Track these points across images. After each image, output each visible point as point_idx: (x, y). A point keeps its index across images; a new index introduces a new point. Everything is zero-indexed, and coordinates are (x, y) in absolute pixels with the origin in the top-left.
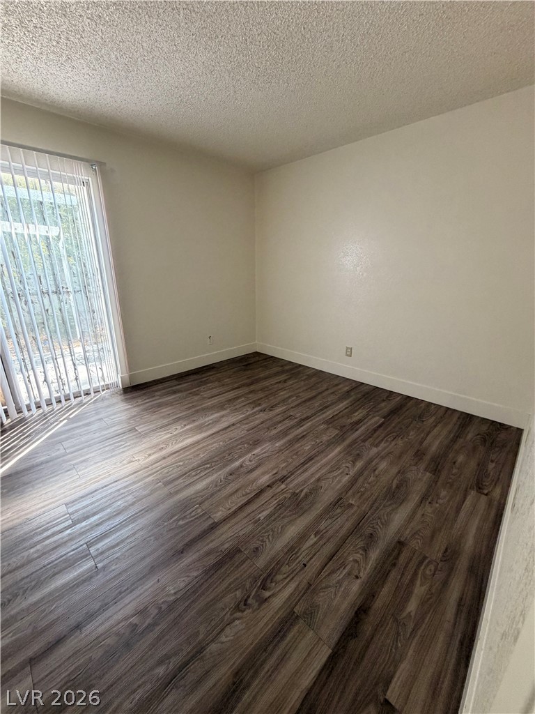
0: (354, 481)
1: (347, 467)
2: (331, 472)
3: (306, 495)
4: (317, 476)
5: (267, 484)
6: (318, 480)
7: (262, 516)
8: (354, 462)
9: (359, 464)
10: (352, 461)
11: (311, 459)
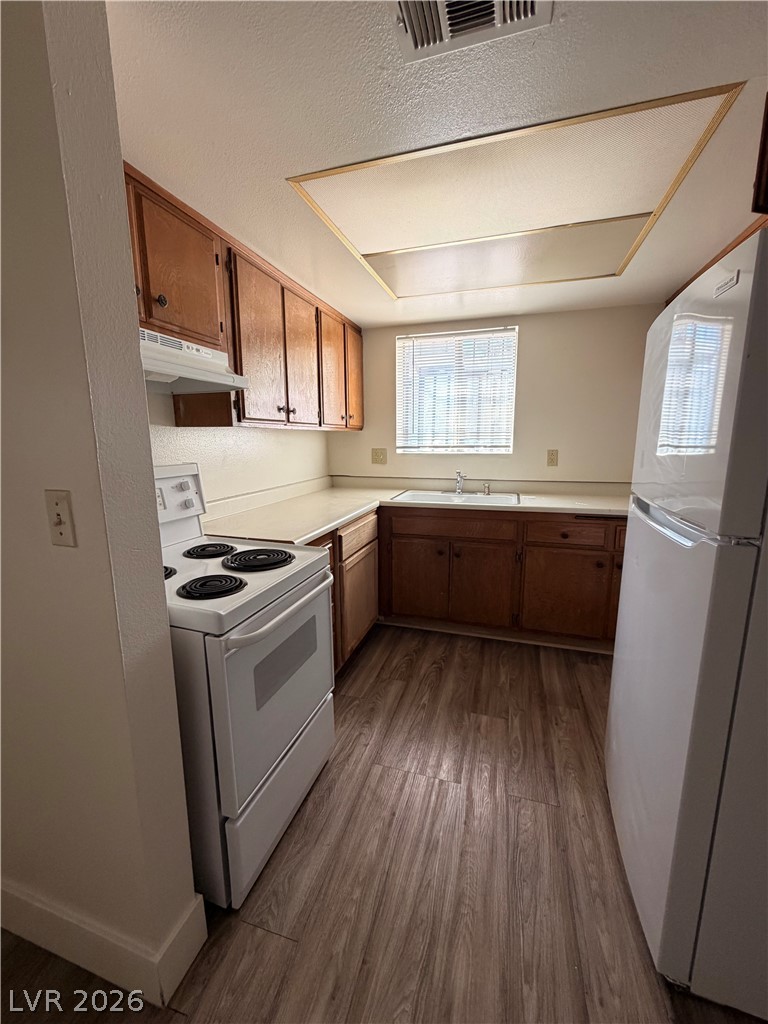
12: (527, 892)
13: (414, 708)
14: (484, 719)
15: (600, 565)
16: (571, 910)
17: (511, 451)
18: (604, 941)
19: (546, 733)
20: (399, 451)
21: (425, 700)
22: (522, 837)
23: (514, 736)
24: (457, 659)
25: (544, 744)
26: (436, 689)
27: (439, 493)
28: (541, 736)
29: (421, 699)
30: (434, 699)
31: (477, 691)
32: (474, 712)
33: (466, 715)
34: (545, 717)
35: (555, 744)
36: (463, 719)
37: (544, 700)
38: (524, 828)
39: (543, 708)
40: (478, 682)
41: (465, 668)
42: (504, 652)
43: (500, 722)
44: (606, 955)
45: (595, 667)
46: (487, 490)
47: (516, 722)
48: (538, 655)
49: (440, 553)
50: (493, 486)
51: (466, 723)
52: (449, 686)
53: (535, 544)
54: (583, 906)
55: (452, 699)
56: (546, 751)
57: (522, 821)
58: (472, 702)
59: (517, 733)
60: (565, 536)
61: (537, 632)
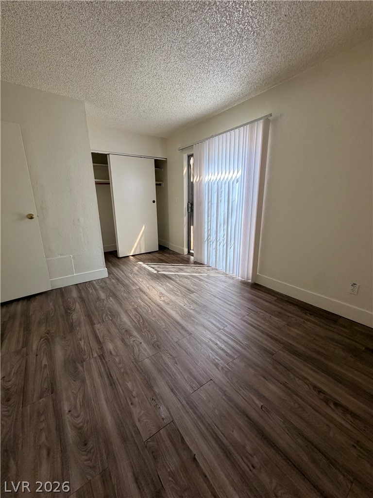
0: (58, 415)
1: (78, 417)
2: (84, 396)
3: (77, 368)
4: (88, 382)
5: (104, 347)
6: (83, 382)
7: (82, 343)
8: (79, 429)
9: (71, 434)
10: (80, 428)
11: (112, 383)
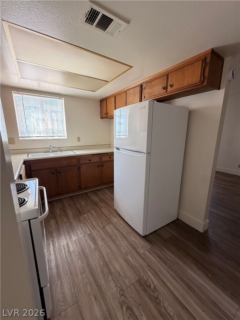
12: (118, 242)
13: (64, 224)
14: (85, 216)
15: (99, 166)
16: (126, 238)
17: (66, 137)
18: (133, 239)
19: (101, 211)
20: (20, 139)
21: (65, 220)
22: (110, 233)
23: (95, 215)
24: (66, 205)
25: (102, 213)
26: (67, 216)
27: (43, 153)
28: (100, 212)
29: (64, 220)
30: (68, 218)
31: (78, 210)
32: (82, 215)
33: (80, 217)
34: (98, 207)
35: (104, 212)
36: (80, 218)
37: (96, 204)
38: (109, 232)
39: (97, 206)
40: (77, 208)
41: (71, 206)
42: (79, 197)
43: (89, 214)
44: (134, 240)
45: (101, 192)
46: (61, 150)
47: (93, 212)
48: (87, 194)
49: (53, 173)
50: (63, 149)
51: (81, 219)
52: (70, 213)
53: (83, 164)
54: (127, 236)
55: (73, 216)
56: (103, 214)
57: (108, 231)
58: (79, 214)
59: (95, 214)
60: (90, 160)
61: (85, 189)
